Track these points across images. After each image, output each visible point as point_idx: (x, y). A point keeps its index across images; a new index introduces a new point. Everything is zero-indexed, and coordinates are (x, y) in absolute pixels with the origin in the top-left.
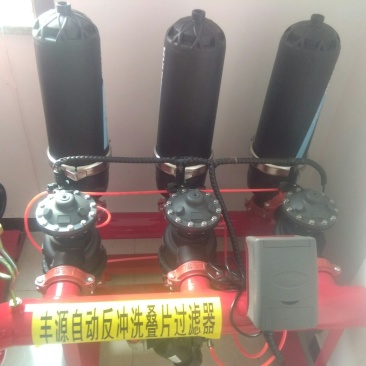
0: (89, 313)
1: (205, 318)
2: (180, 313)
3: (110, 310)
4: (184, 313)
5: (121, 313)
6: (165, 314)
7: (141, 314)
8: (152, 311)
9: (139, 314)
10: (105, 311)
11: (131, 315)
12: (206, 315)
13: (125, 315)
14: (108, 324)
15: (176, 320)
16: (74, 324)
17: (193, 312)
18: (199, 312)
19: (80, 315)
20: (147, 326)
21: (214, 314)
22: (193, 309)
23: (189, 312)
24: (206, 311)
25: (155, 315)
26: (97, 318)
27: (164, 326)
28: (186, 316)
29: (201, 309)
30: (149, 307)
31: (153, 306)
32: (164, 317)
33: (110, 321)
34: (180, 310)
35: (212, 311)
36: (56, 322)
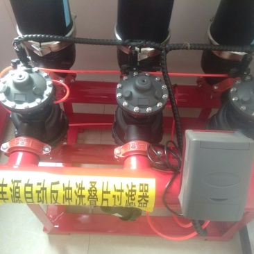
0: (39, 184)
1: (140, 196)
2: (118, 191)
3: (58, 183)
4: (121, 191)
5: (66, 186)
6: (105, 190)
7: (84, 189)
8: (93, 187)
9: (82, 189)
10: (53, 184)
11: (75, 188)
12: (141, 194)
13: (69, 188)
14: (55, 194)
15: (114, 196)
16: (26, 192)
17: (129, 191)
18: (135, 191)
19: (31, 185)
20: (89, 198)
21: (148, 194)
22: (130, 188)
23: (126, 190)
24: (141, 191)
25: (96, 191)
26: (45, 189)
27: (103, 200)
28: (124, 194)
29: (137, 188)
30: (91, 183)
31: (95, 183)
32: (104, 192)
33: (57, 192)
34: (118, 188)
35: (147, 191)
36: (11, 189)
